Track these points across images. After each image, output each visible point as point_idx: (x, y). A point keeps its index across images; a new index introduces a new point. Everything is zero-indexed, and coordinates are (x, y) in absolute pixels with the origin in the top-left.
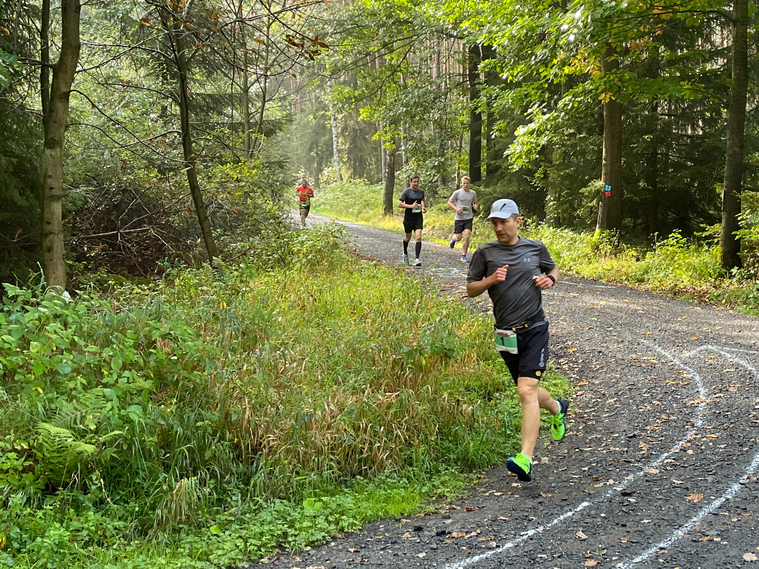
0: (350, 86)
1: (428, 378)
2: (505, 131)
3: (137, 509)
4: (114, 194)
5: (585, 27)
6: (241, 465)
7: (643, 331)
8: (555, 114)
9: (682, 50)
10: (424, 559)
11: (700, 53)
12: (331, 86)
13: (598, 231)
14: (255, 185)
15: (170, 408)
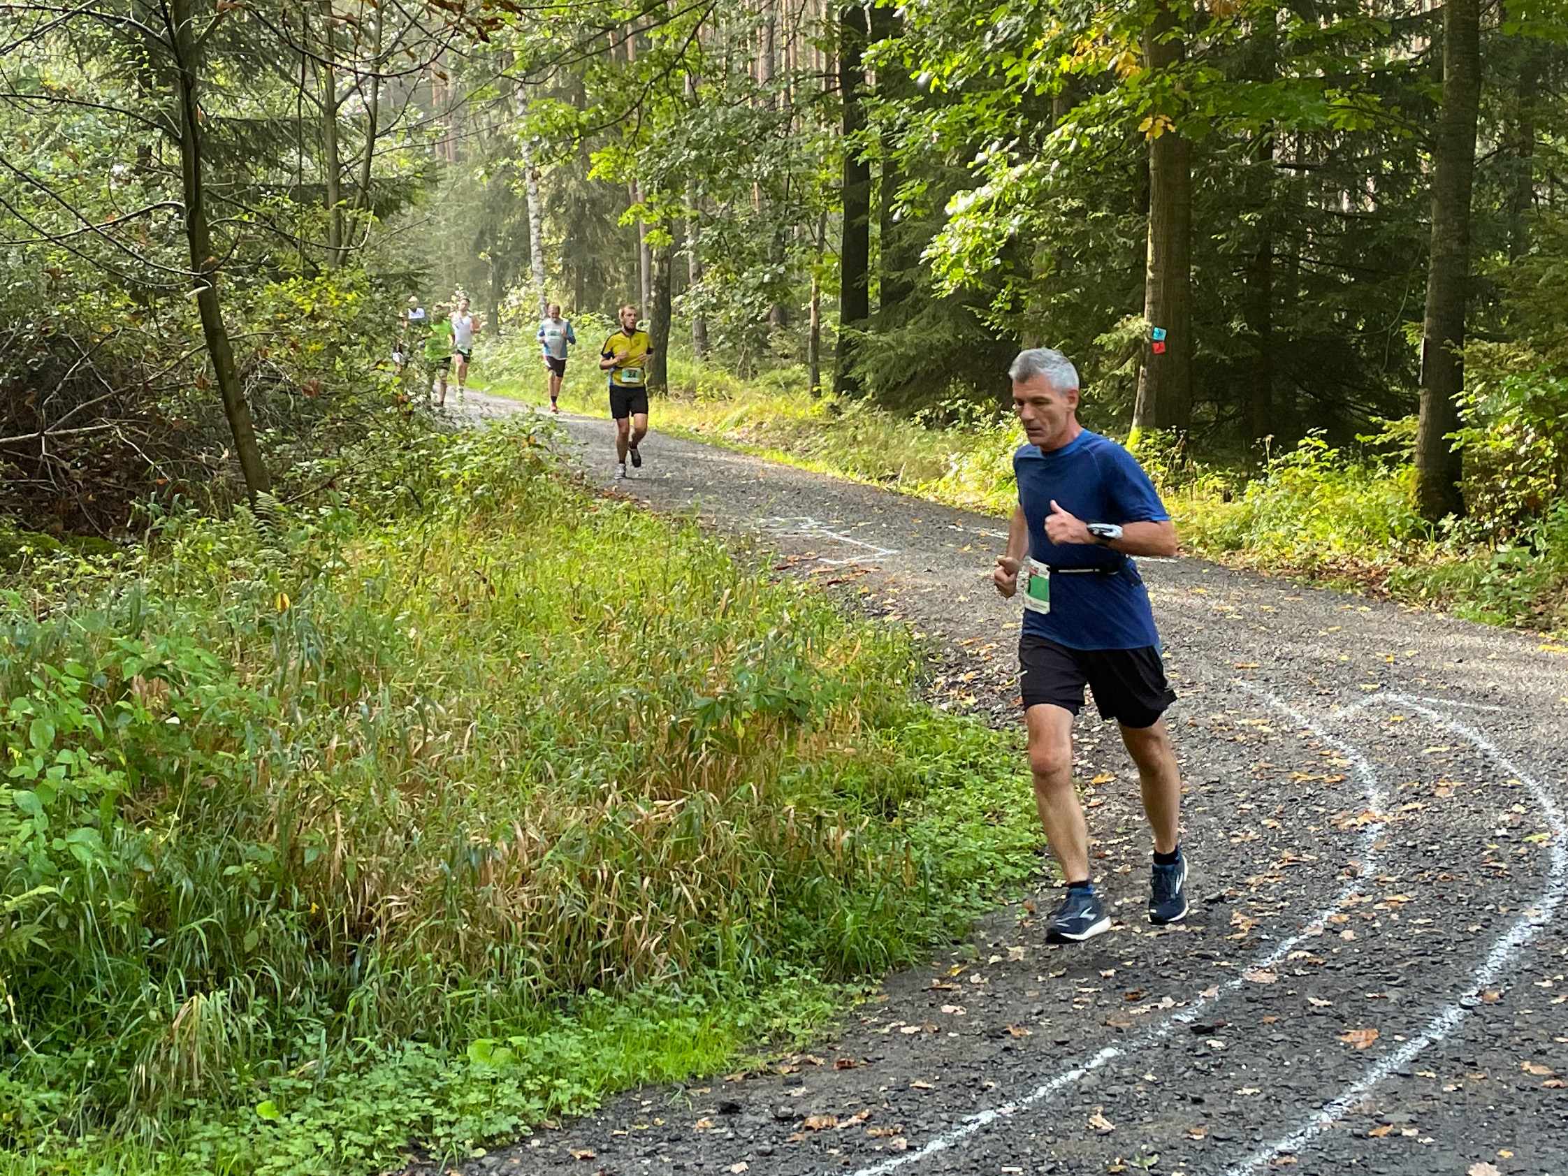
0: (569, 101)
1: (750, 768)
2: (924, 204)
3: (90, 1063)
4: (33, 348)
6: (326, 964)
7: (1240, 659)
8: (1038, 165)
9: (1329, 19)
11: (1373, 25)
12: (524, 102)
13: (1135, 432)
14: (354, 328)
15: (165, 834)
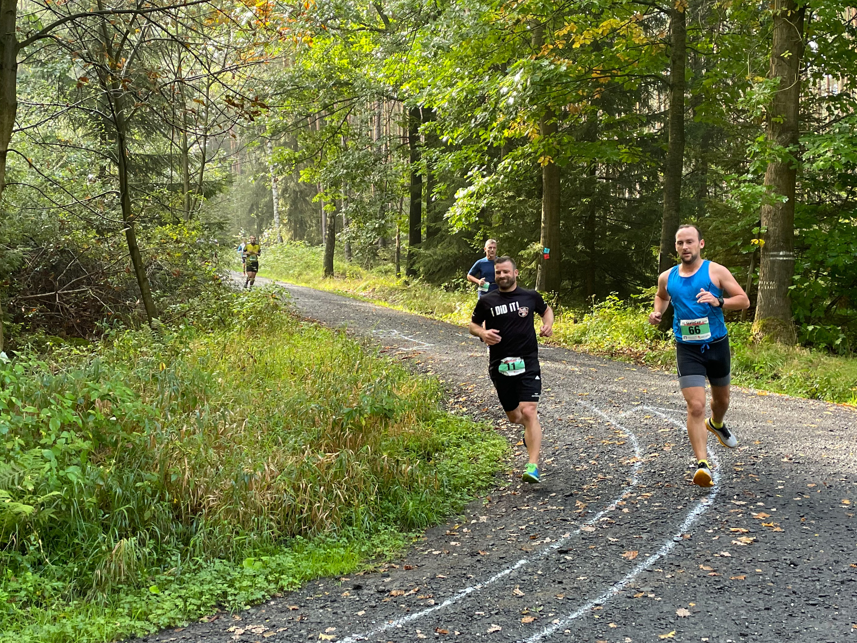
0: (291, 148)
1: (368, 439)
2: (445, 194)
3: (76, 569)
4: (53, 255)
5: (525, 90)
6: (180, 525)
7: (580, 391)
8: (495, 177)
9: (620, 114)
10: (364, 617)
11: (639, 118)
12: (271, 148)
14: (195, 246)
15: (109, 468)
